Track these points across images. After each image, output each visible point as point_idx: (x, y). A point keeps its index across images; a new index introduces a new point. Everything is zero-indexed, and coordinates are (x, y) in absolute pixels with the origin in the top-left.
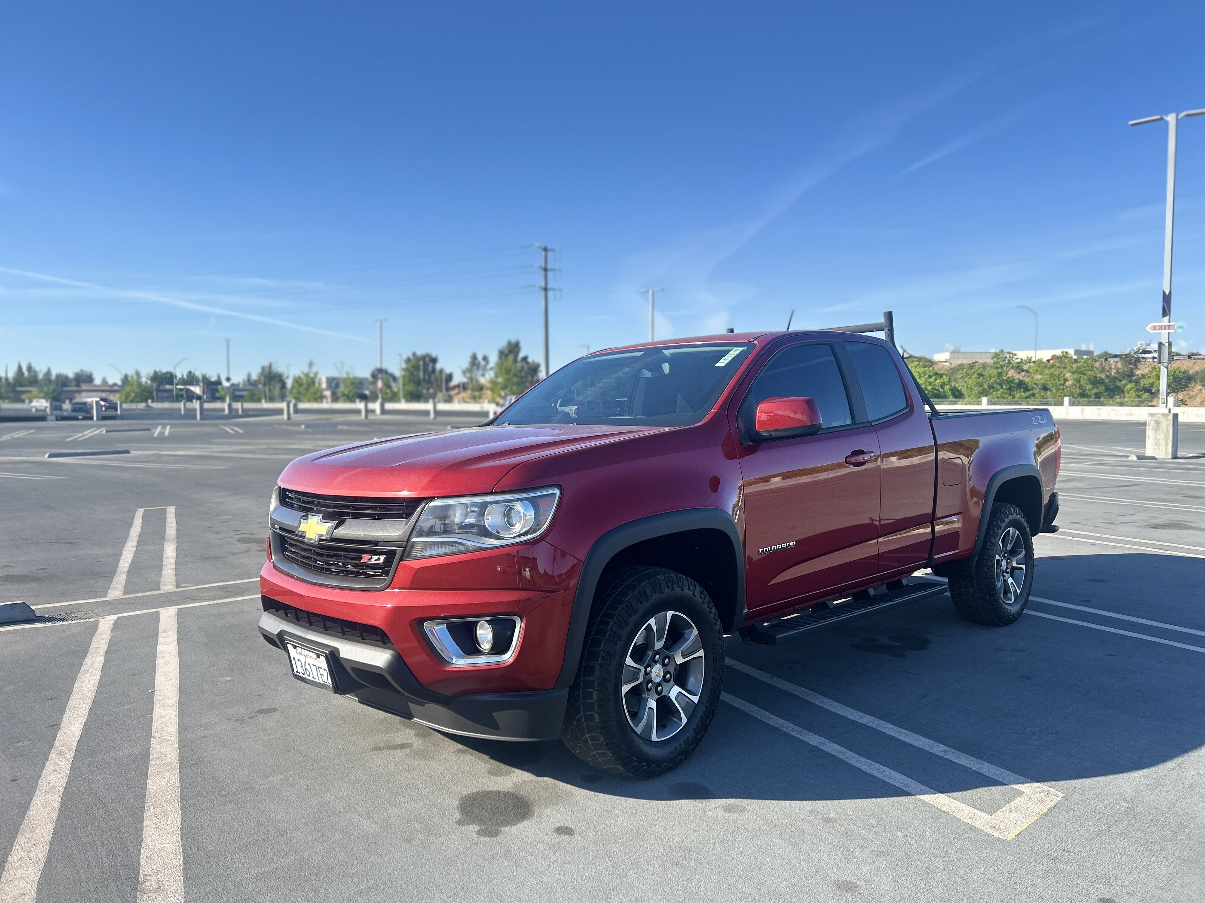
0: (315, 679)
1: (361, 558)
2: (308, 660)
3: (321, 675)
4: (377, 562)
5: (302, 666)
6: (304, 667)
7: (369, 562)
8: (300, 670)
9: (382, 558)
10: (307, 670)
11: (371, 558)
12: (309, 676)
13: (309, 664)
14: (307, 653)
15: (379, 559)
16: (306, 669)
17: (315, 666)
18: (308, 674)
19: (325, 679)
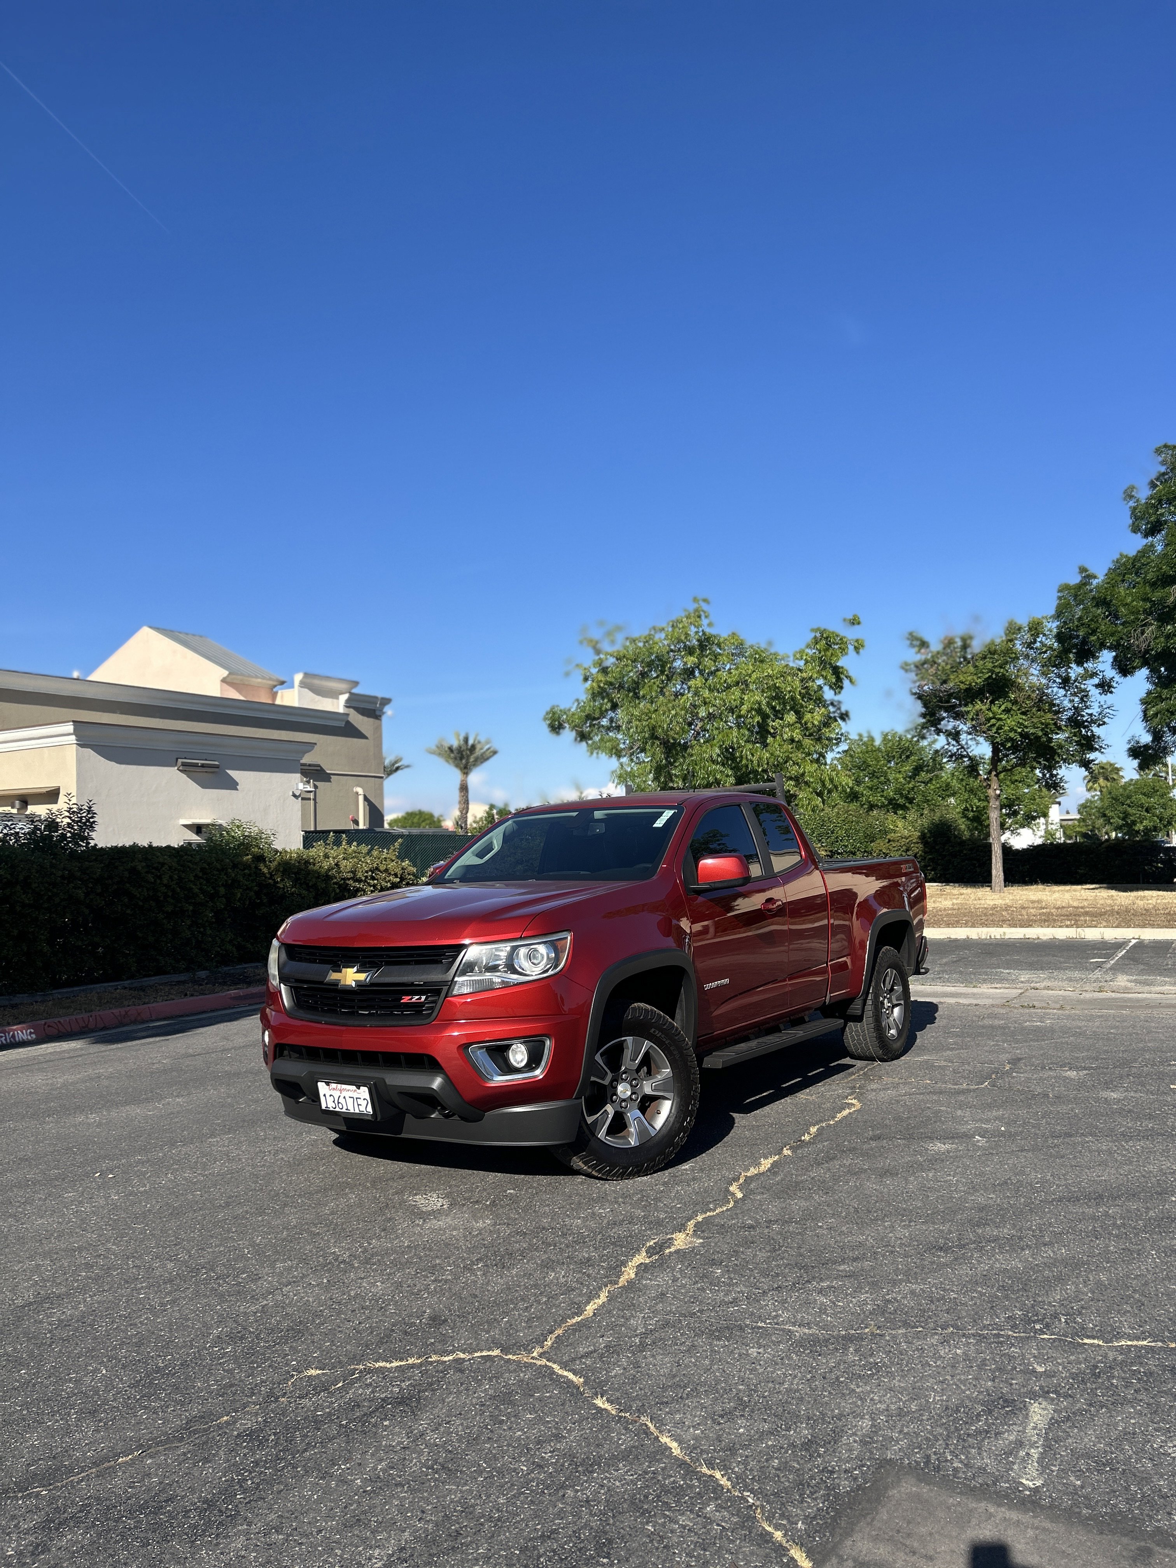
0: (349, 1110)
1: (400, 999)
2: (344, 1094)
3: (358, 1105)
4: (418, 1001)
5: (334, 1102)
7: (409, 1002)
8: (331, 1106)
9: (423, 998)
10: (339, 1105)
11: (412, 998)
13: (344, 1098)
14: (344, 1086)
15: (420, 999)
17: (353, 1098)
18: (341, 1107)
19: (362, 1108)
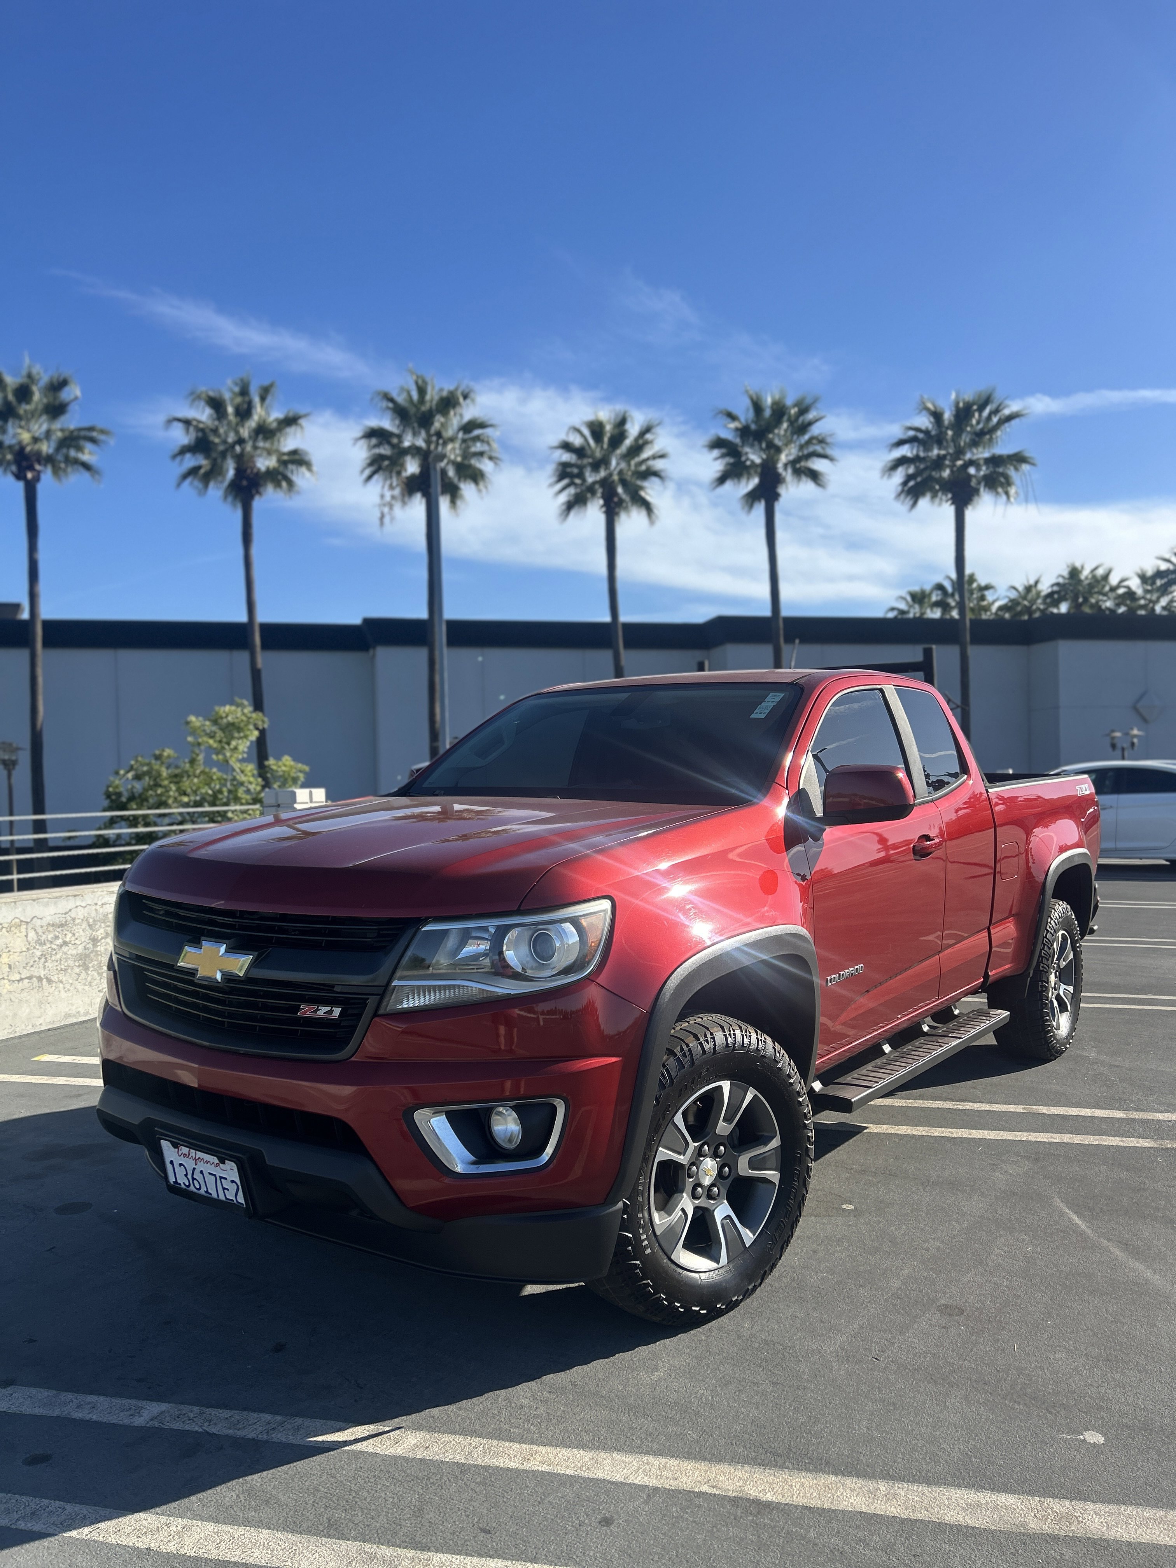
0: (211, 1194)
1: (298, 1009)
2: (201, 1166)
3: (224, 1189)
4: (328, 1016)
5: (186, 1175)
6: (190, 1176)
7: (313, 1015)
8: (182, 1180)
9: (337, 1011)
10: (195, 1181)
11: (318, 1010)
12: (199, 1189)
13: (202, 1172)
14: (200, 1155)
15: (331, 1012)
16: (193, 1179)
17: (215, 1175)
18: (198, 1187)
19: (231, 1196)
